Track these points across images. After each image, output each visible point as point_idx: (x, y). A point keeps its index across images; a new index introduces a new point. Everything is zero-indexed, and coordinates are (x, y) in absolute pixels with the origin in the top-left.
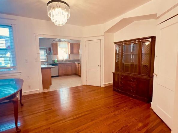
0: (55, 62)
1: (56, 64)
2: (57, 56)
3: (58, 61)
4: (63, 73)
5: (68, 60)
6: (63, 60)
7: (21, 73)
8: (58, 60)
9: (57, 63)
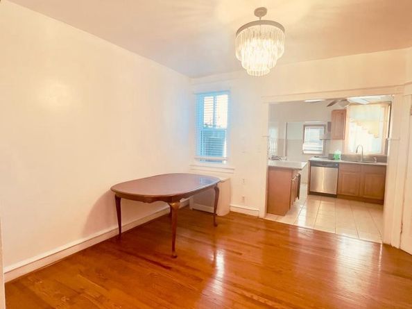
0: (333, 159)
1: (335, 163)
2: (344, 143)
3: (343, 157)
4: (352, 191)
5: (377, 157)
6: (359, 156)
7: (233, 169)
8: (346, 153)
9: (340, 161)
